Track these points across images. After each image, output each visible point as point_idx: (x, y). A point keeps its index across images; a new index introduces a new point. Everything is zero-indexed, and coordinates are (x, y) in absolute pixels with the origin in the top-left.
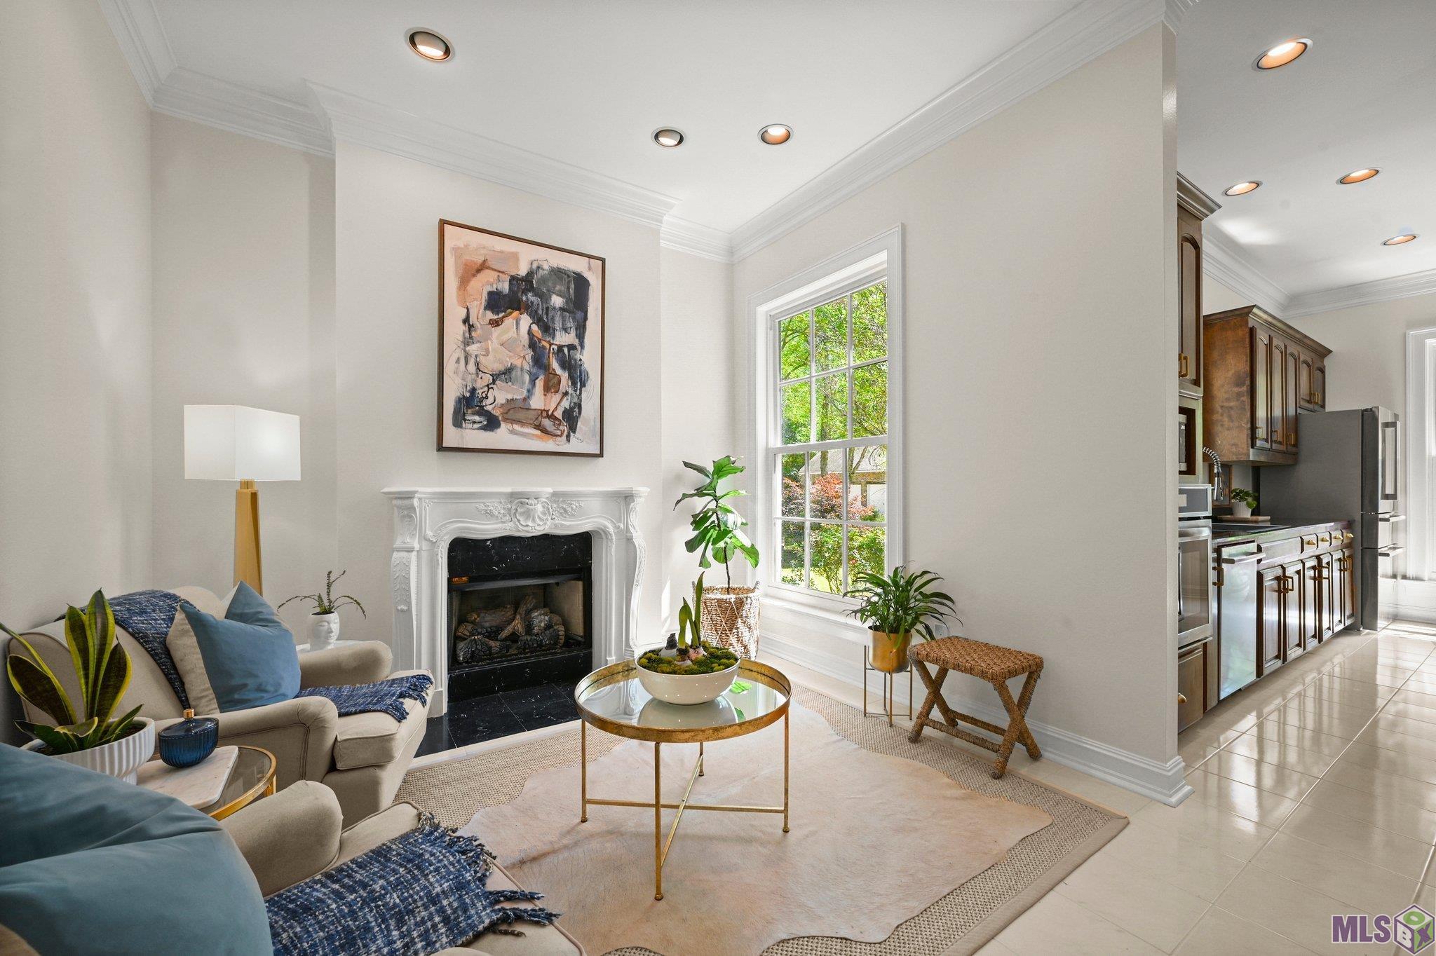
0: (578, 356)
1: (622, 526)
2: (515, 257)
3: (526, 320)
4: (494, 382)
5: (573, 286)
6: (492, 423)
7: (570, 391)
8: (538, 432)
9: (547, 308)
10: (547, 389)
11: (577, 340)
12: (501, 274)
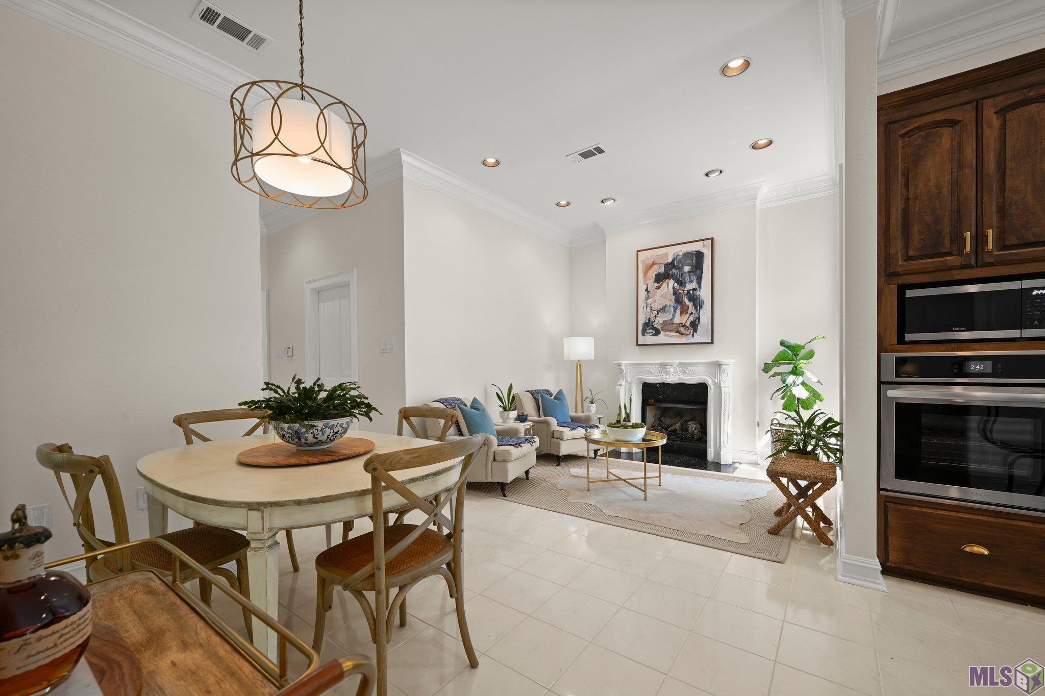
0: (698, 293)
1: (716, 380)
2: (666, 255)
3: (671, 283)
4: (658, 313)
5: (694, 258)
6: (657, 332)
7: (694, 312)
8: (678, 334)
9: (682, 274)
10: (682, 313)
11: (697, 285)
12: (661, 265)
